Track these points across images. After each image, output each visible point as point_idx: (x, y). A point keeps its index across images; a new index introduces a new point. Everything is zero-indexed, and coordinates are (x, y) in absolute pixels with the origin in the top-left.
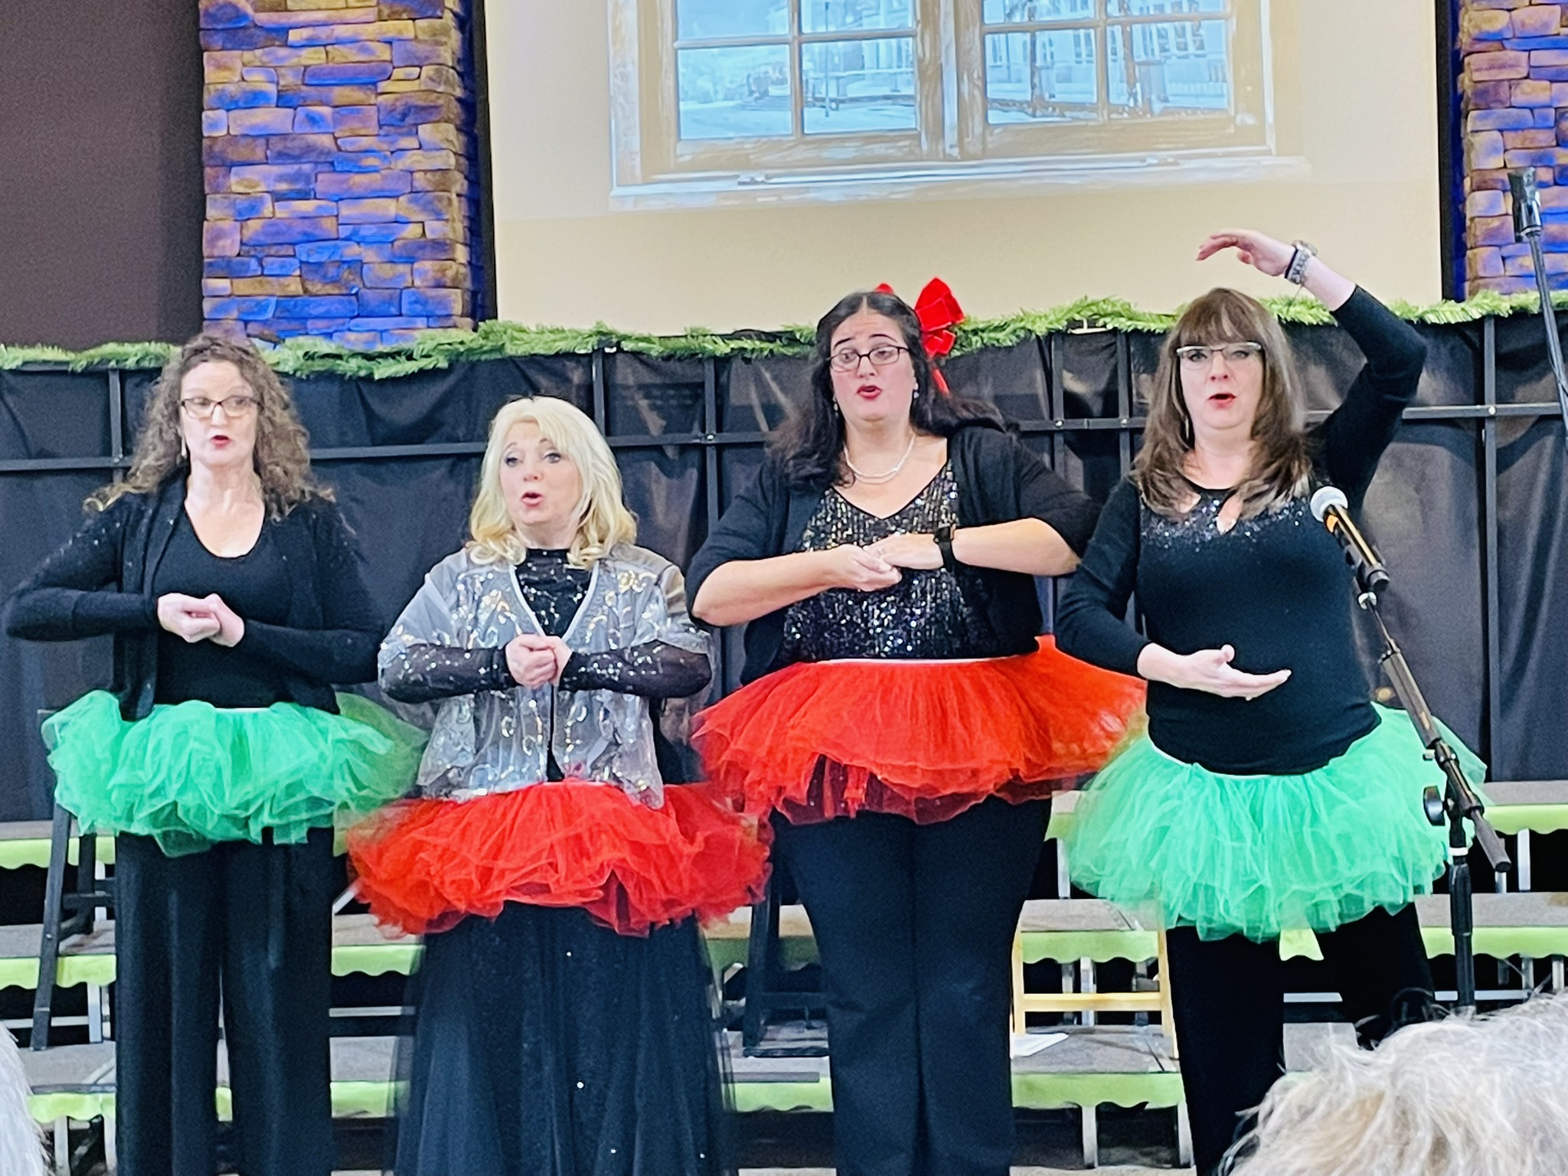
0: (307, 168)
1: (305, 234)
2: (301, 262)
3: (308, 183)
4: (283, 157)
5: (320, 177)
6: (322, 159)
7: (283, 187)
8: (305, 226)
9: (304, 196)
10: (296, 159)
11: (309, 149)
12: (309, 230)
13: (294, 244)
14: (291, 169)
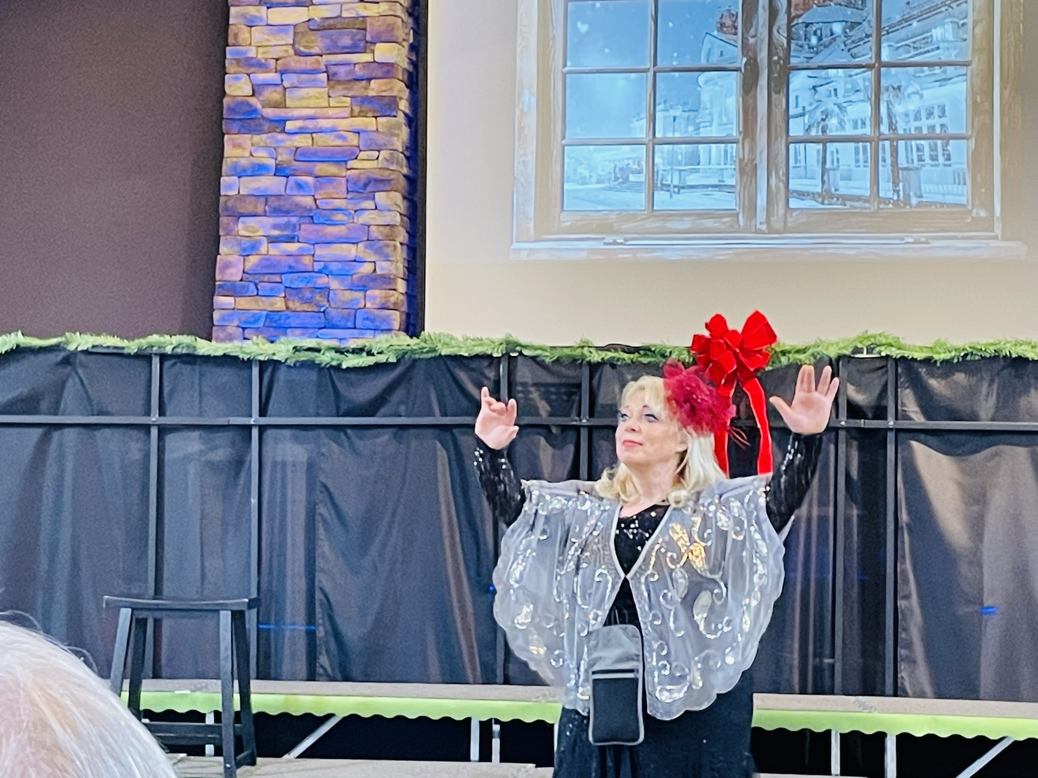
0: (294, 220)
1: (290, 267)
2: (286, 287)
3: (294, 230)
4: (277, 211)
5: (303, 227)
6: (306, 214)
7: (276, 233)
8: (291, 261)
9: (291, 239)
10: (287, 213)
11: (297, 205)
12: (293, 264)
13: (282, 274)
14: (283, 220)
